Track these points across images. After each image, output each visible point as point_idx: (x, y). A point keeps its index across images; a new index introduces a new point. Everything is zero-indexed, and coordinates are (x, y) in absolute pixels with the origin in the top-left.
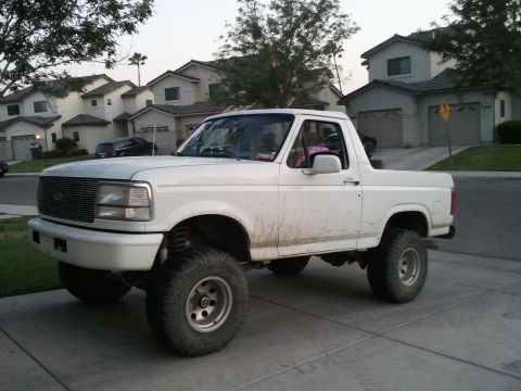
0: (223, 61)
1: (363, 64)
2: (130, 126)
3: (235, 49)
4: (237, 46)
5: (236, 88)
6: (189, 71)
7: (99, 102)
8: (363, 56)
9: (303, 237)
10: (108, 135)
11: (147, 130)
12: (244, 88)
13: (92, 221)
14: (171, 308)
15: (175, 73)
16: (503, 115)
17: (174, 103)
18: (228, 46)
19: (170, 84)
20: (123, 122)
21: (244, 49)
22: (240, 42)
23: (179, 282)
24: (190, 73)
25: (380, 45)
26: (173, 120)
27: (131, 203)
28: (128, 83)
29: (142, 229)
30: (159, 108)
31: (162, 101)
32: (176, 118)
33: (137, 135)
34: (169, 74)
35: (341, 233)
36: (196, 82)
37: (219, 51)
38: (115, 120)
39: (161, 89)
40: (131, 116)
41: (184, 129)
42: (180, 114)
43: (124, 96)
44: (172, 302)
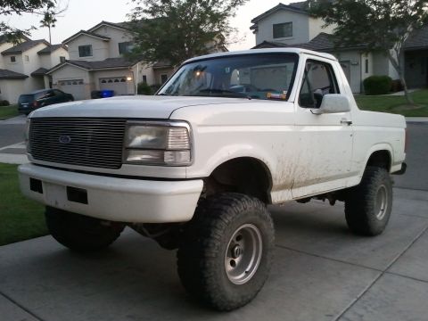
0: (135, 22)
1: (251, 28)
2: (46, 80)
3: (145, 11)
4: (147, 8)
5: (146, 46)
6: (101, 31)
7: (17, 58)
8: (252, 21)
9: (311, 178)
10: (27, 87)
11: (63, 83)
12: (153, 46)
13: (119, 167)
14: (213, 262)
15: (88, 32)
16: (367, 71)
17: (88, 59)
18: (139, 8)
19: (83, 42)
20: (39, 76)
21: (153, 12)
22: (150, 5)
23: (220, 232)
24: (102, 33)
25: (266, 12)
26: (87, 74)
27: (170, 146)
28: (43, 41)
29: (183, 175)
30: (74, 63)
31: (77, 57)
32: (90, 72)
33: (54, 88)
34: (82, 34)
35: (337, 173)
36: (107, 40)
37: (132, 13)
38: (33, 75)
39: (75, 47)
40: (48, 71)
41: (97, 82)
42: (93, 69)
43: (40, 53)
44: (214, 255)
